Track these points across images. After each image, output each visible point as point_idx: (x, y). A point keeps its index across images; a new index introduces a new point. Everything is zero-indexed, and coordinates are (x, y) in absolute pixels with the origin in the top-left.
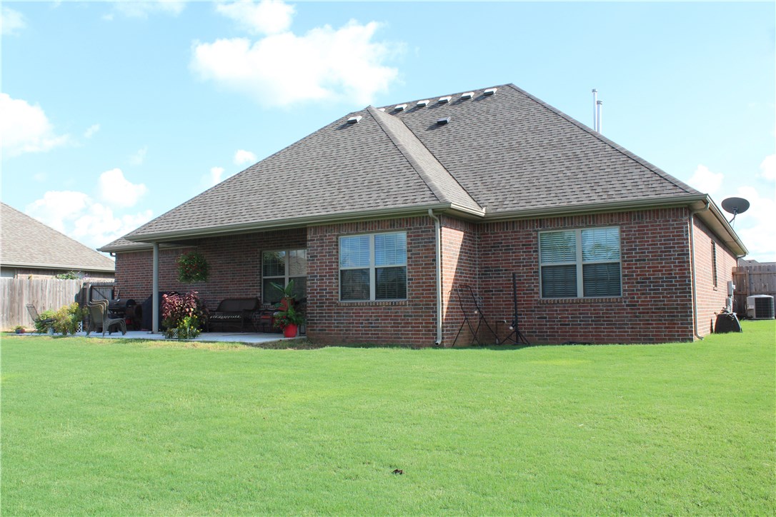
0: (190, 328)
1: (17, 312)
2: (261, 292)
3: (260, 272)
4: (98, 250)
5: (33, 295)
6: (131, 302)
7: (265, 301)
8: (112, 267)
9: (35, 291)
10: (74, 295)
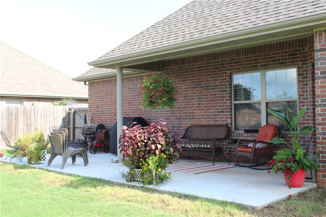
0: (157, 170)
1: (14, 133)
2: (231, 118)
3: (231, 97)
4: (74, 80)
5: (27, 118)
6: (101, 127)
7: (236, 128)
8: (85, 94)
9: (28, 115)
10: (62, 118)
